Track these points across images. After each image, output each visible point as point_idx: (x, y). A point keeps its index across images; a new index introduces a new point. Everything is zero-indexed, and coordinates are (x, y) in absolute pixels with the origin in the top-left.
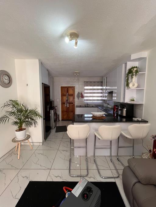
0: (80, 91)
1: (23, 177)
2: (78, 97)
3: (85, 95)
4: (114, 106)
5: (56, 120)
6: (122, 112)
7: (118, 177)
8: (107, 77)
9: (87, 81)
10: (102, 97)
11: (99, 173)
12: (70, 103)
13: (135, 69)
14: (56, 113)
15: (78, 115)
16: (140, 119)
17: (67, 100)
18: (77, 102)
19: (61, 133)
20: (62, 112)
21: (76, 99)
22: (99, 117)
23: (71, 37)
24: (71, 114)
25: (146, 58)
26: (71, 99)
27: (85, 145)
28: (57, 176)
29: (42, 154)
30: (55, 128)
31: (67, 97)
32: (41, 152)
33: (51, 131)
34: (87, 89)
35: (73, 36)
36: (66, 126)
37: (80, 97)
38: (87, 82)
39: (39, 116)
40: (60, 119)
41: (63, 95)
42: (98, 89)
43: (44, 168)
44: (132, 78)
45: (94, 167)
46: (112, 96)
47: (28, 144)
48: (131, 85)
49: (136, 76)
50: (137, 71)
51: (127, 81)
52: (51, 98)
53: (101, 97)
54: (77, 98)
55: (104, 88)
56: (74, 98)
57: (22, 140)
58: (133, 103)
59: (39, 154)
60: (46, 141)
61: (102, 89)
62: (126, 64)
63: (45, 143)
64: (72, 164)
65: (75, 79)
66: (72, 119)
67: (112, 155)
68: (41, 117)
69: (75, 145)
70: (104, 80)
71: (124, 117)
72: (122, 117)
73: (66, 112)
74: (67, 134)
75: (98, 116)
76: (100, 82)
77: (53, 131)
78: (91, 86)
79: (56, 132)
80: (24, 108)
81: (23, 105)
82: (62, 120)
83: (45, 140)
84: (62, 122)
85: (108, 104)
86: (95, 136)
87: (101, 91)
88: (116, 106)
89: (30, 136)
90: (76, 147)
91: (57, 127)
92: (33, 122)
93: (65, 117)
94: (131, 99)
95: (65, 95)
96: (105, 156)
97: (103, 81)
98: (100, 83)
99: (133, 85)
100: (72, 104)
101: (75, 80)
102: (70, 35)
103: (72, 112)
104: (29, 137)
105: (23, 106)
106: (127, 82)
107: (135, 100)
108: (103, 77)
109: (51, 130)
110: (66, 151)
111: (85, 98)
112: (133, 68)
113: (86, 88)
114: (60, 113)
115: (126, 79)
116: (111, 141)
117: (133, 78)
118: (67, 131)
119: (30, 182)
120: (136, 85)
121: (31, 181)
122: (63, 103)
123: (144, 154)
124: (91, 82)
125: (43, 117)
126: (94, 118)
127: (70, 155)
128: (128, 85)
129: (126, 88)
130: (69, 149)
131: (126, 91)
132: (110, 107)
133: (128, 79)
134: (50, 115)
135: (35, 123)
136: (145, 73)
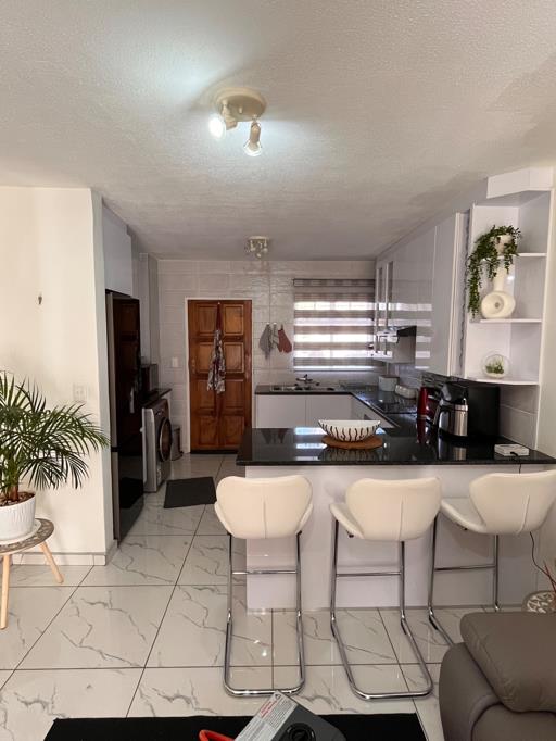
0: (275, 322)
1: (27, 704)
2: (267, 348)
3: (299, 338)
4: (422, 392)
5: (167, 454)
6: (452, 421)
7: (428, 693)
8: (391, 264)
9: (307, 274)
10: (372, 348)
11: (351, 679)
12: (229, 376)
13: (505, 238)
14: (168, 422)
15: (267, 432)
16: (524, 452)
17: (217, 363)
18: (261, 368)
19: (188, 511)
20: (196, 413)
21: (257, 357)
22: (356, 442)
23: (232, 115)
24: (234, 424)
25: (549, 192)
26: (234, 355)
27: (293, 562)
28: (171, 695)
29: (105, 605)
30: (165, 486)
31: (217, 347)
32: (104, 595)
33: (146, 505)
34: (307, 314)
35: (241, 110)
36: (211, 478)
37: (275, 346)
38: (307, 281)
39: (93, 435)
40: (187, 446)
41: (197, 339)
42: (354, 314)
43: (117, 663)
44: (492, 275)
45: (332, 654)
46: (413, 347)
47: (43, 560)
48: (487, 305)
49: (507, 268)
50: (511, 249)
51: (474, 288)
52: (145, 352)
53: (369, 347)
54: (261, 351)
55: (382, 306)
56: (247, 352)
57: (19, 546)
58: (495, 379)
59: (92, 604)
60: (123, 546)
61: (370, 314)
62: (469, 212)
63: (117, 553)
64: (236, 644)
65: (253, 268)
66: (237, 447)
67: (407, 604)
68: (102, 441)
69: (250, 563)
70: (381, 273)
71: (459, 441)
72: (450, 438)
73: (212, 413)
74: (215, 516)
75: (347, 438)
76: (365, 284)
77: (154, 502)
78: (323, 297)
79: (166, 507)
80: (27, 401)
81: (21, 389)
82: (193, 452)
83: (119, 544)
84: (192, 462)
85: (399, 381)
86: (337, 522)
87: (367, 322)
88: (431, 391)
89: (51, 524)
90: (255, 573)
91: (169, 482)
92: (67, 462)
93: (208, 436)
94: (491, 362)
95: (206, 340)
96: (378, 609)
97: (377, 278)
98: (361, 283)
99: (497, 305)
100: (240, 377)
101: (254, 272)
102: (228, 106)
103: (238, 414)
104: (46, 530)
105: (22, 395)
106: (472, 293)
107: (505, 367)
108: (374, 260)
109: (145, 495)
110: (213, 590)
111: (299, 354)
112: (496, 232)
113: (301, 306)
114: (183, 418)
115: (470, 277)
116: (403, 543)
117: (495, 274)
118: (216, 505)
119: (57, 722)
120: (509, 305)
121: (61, 718)
122: (197, 377)
123: (535, 598)
124: (323, 282)
125: (109, 442)
126: (333, 443)
127: (230, 604)
128: (475, 303)
129: (469, 316)
130: (225, 581)
131: (470, 326)
132: (406, 392)
133: (475, 280)
134: (142, 430)
135: (78, 467)
136: (545, 257)
